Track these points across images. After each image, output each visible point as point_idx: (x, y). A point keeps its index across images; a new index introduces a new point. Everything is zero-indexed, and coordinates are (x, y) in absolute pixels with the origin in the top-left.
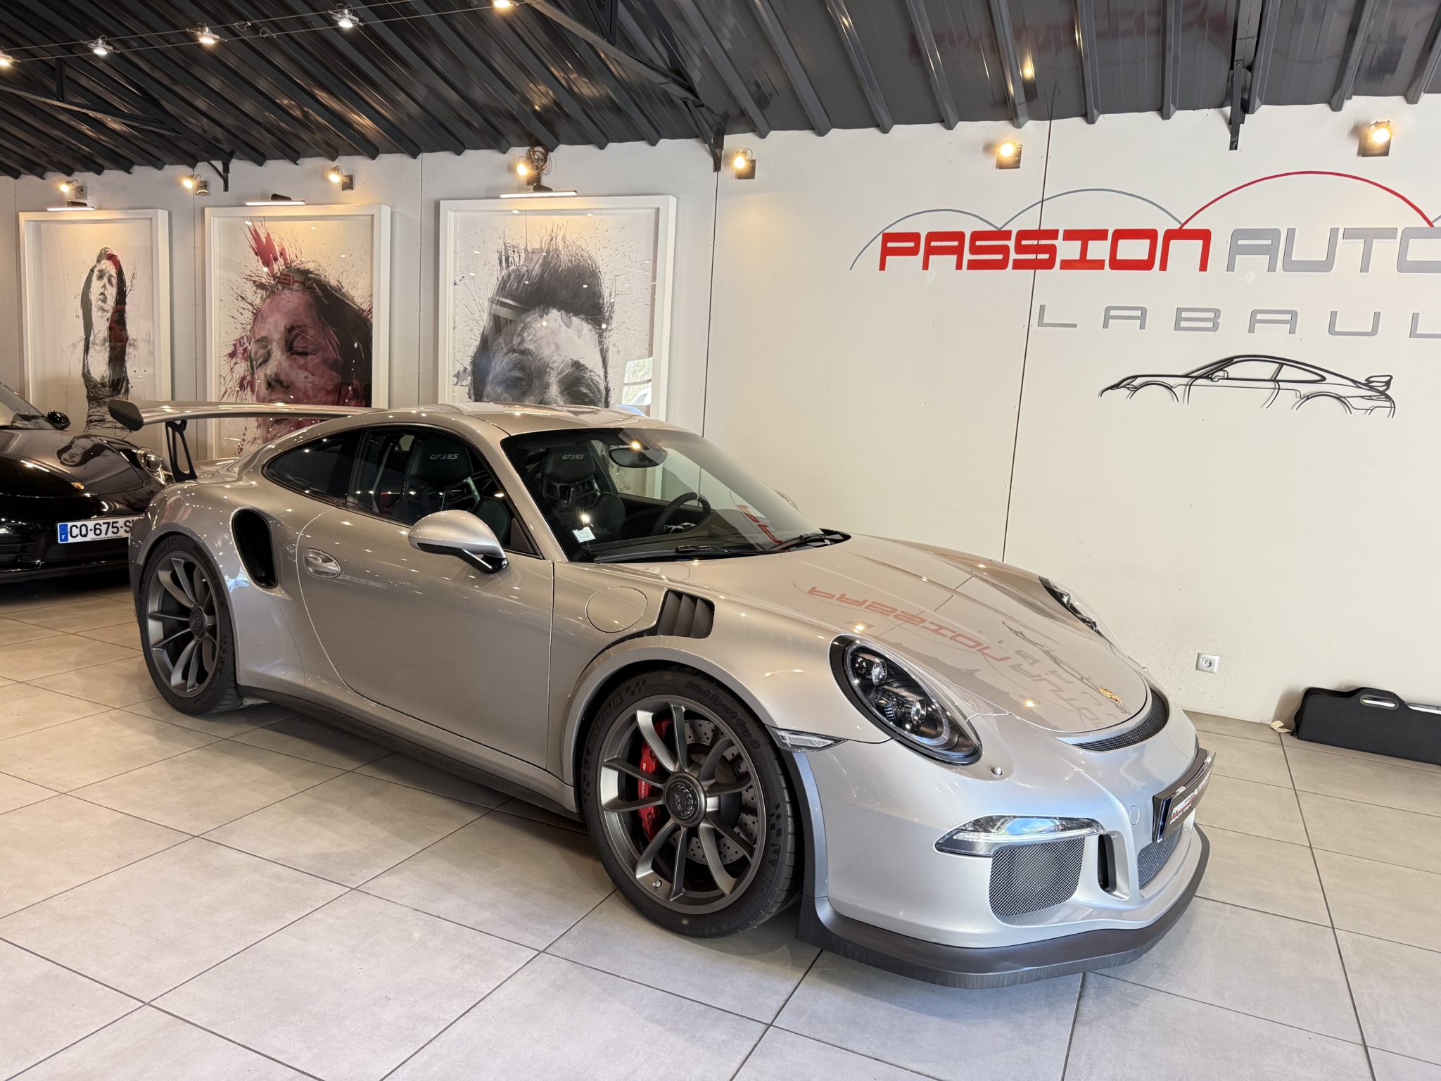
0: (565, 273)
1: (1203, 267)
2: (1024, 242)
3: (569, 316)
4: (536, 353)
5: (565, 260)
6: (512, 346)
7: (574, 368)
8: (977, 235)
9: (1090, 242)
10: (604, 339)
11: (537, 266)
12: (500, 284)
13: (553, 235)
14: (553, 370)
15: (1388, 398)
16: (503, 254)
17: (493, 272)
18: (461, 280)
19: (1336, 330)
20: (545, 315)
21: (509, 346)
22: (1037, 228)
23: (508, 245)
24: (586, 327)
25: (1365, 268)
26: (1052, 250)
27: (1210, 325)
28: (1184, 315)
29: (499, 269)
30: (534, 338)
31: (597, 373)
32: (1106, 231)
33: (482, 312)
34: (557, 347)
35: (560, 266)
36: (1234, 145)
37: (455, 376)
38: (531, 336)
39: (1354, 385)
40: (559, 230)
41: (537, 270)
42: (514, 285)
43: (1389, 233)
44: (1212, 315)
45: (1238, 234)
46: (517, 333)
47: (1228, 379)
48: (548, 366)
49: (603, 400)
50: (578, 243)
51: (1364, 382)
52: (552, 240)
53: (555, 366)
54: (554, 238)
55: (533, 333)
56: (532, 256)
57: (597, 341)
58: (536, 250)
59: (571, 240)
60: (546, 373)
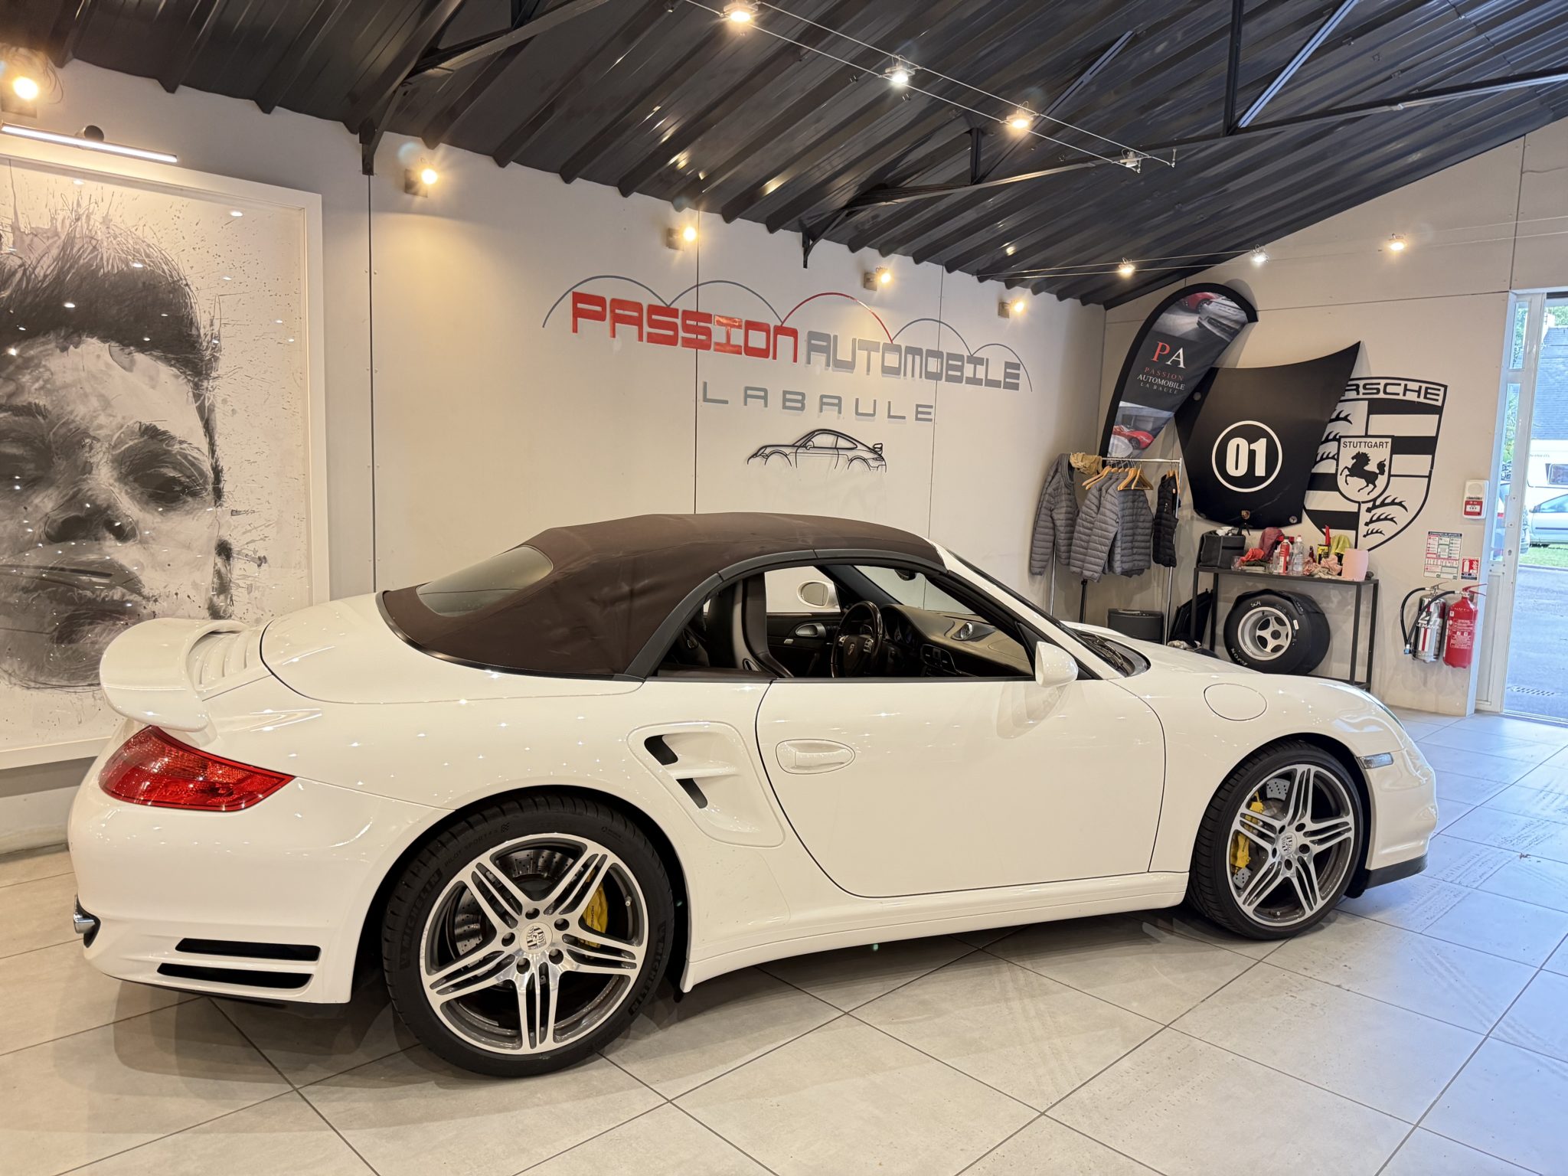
1: (795, 360)
2: (688, 322)
3: (127, 351)
4: (55, 412)
5: (111, 257)
7: (146, 437)
8: (653, 309)
9: (731, 329)
10: (204, 392)
11: (47, 261)
13: (81, 211)
14: (98, 440)
15: (883, 458)
19: (860, 411)
20: (72, 347)
22: (695, 310)
24: (166, 374)
25: (869, 369)
26: (708, 332)
27: (799, 405)
28: (788, 396)
30: (49, 386)
31: (196, 445)
32: (742, 321)
34: (106, 404)
35: (99, 267)
36: (805, 266)
38: (41, 382)
39: (867, 449)
40: (92, 206)
41: (45, 268)
43: (876, 346)
44: (800, 398)
45: (812, 335)
47: (814, 447)
48: (86, 434)
49: (210, 487)
50: (139, 233)
51: (871, 447)
52: (77, 220)
53: (102, 433)
54: (84, 217)
55: (45, 377)
56: (32, 240)
57: (191, 394)
58: (40, 231)
59: (123, 226)
60: (83, 446)
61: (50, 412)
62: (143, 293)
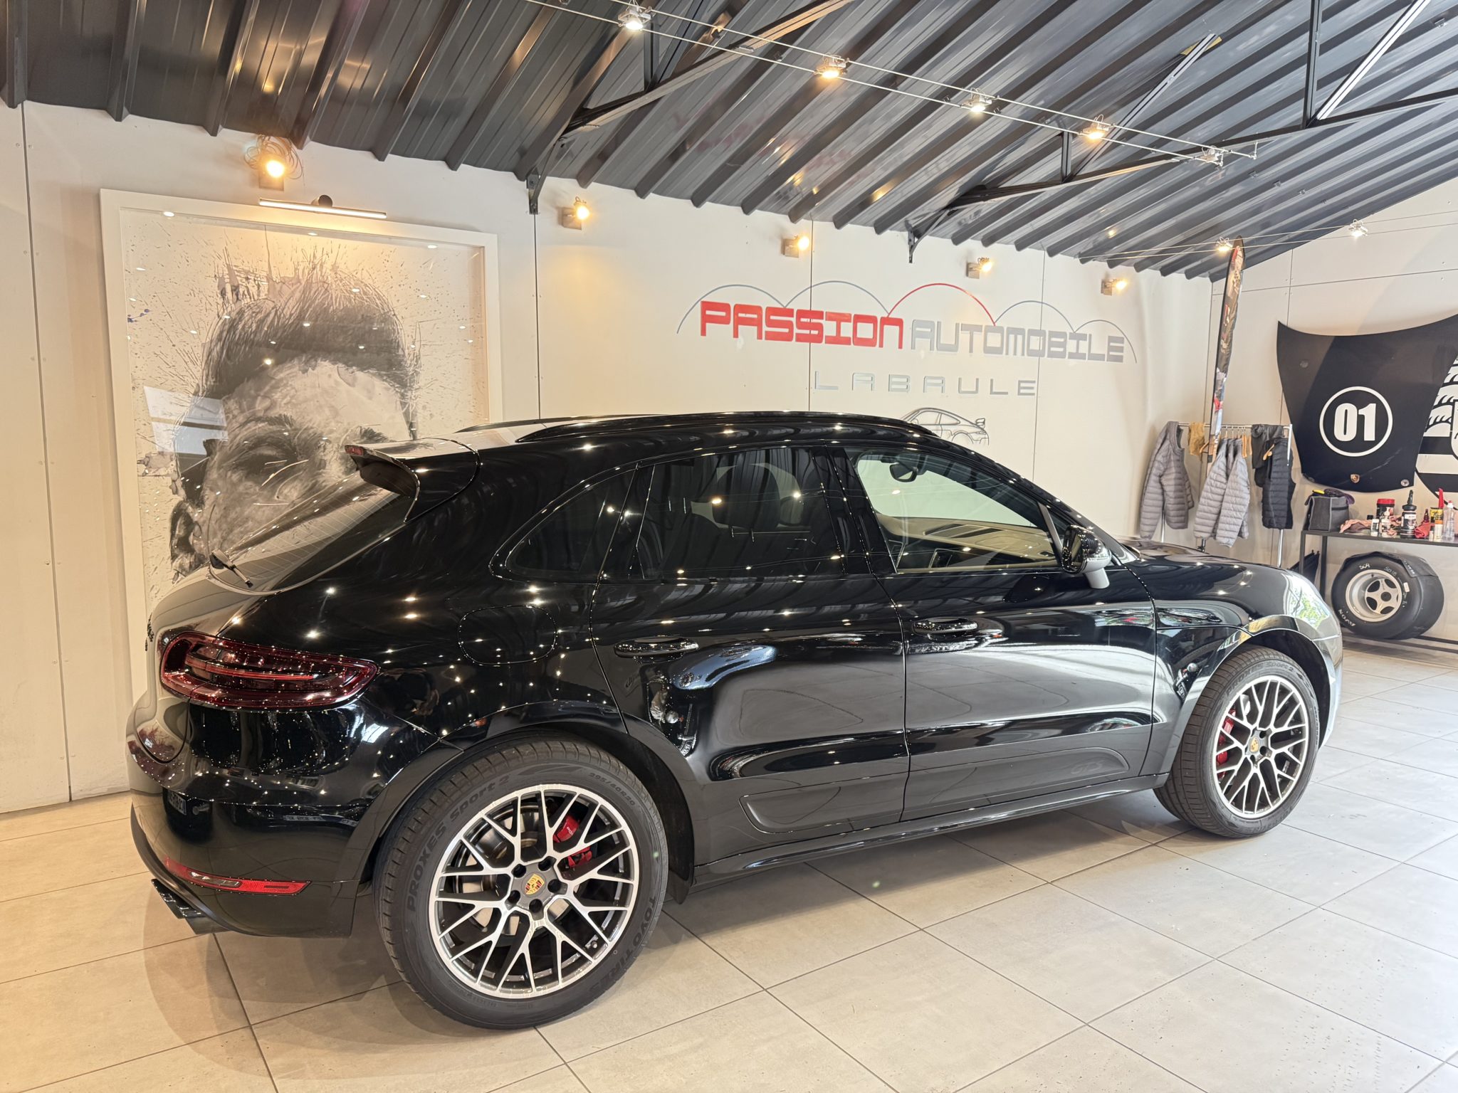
0: (339, 314)
1: (900, 347)
2: (803, 320)
3: (350, 370)
4: (299, 421)
5: (338, 296)
6: (254, 414)
8: (772, 311)
9: (843, 324)
10: (408, 401)
11: (292, 303)
12: (224, 323)
13: (316, 261)
14: (330, 442)
16: (227, 280)
17: (208, 306)
18: (142, 315)
20: (310, 369)
21: (247, 414)
22: (809, 309)
23: (235, 268)
24: (380, 388)
25: (971, 351)
26: (820, 327)
27: (905, 387)
28: (894, 380)
29: (220, 301)
30: (294, 401)
32: (850, 315)
33: (191, 365)
34: (336, 413)
35: (329, 306)
36: (911, 261)
37: (140, 462)
38: (288, 398)
40: (325, 256)
41: (291, 309)
42: (251, 327)
43: (978, 328)
45: (916, 323)
46: (262, 394)
48: (320, 438)
50: (359, 276)
52: (314, 269)
53: (333, 436)
54: (318, 266)
55: (292, 394)
56: (281, 287)
57: (399, 403)
58: (287, 279)
59: (346, 271)
60: (319, 447)
61: (295, 421)
62: (362, 324)
